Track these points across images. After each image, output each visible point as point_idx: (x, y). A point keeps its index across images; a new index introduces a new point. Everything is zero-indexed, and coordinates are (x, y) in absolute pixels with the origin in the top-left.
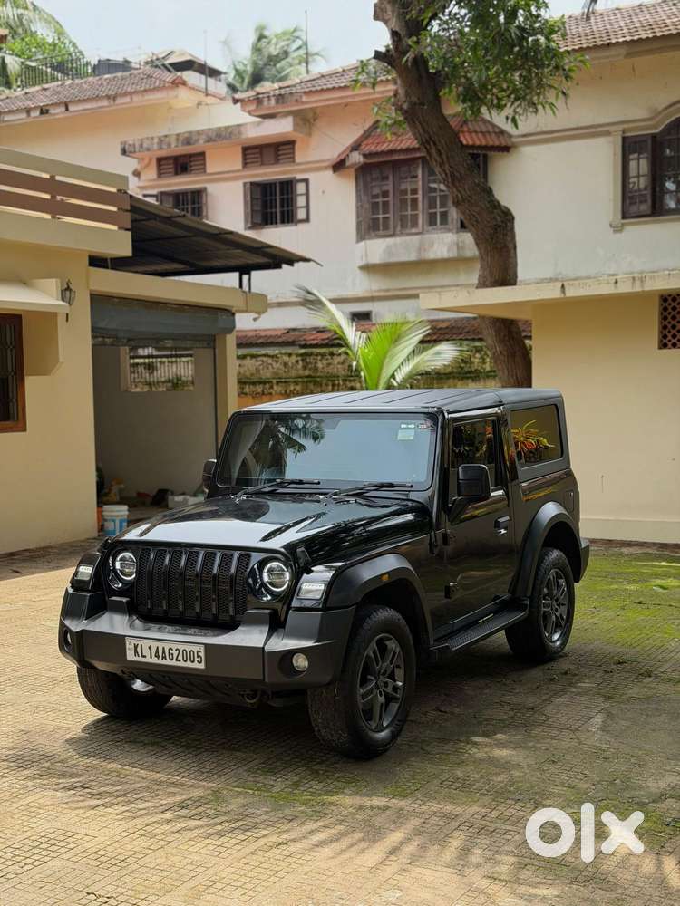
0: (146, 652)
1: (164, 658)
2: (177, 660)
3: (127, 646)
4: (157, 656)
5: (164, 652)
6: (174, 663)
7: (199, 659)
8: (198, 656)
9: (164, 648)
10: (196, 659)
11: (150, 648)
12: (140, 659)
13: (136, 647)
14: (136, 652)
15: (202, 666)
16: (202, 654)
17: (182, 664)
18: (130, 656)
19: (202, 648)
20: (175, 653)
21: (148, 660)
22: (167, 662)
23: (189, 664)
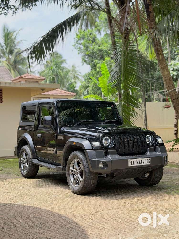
0: (135, 163)
1: (140, 163)
2: (144, 163)
3: (129, 162)
4: (138, 163)
5: (140, 162)
6: (143, 164)
7: (149, 162)
8: (149, 161)
9: (140, 161)
10: (148, 162)
11: (136, 161)
12: (133, 165)
13: (132, 162)
14: (132, 163)
15: (150, 164)
16: (150, 160)
17: (145, 164)
18: (130, 165)
19: (150, 158)
20: (143, 161)
21: (135, 165)
22: (141, 164)
23: (147, 164)
